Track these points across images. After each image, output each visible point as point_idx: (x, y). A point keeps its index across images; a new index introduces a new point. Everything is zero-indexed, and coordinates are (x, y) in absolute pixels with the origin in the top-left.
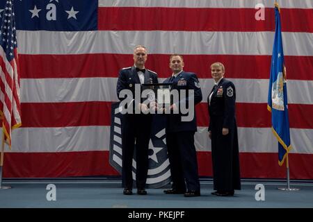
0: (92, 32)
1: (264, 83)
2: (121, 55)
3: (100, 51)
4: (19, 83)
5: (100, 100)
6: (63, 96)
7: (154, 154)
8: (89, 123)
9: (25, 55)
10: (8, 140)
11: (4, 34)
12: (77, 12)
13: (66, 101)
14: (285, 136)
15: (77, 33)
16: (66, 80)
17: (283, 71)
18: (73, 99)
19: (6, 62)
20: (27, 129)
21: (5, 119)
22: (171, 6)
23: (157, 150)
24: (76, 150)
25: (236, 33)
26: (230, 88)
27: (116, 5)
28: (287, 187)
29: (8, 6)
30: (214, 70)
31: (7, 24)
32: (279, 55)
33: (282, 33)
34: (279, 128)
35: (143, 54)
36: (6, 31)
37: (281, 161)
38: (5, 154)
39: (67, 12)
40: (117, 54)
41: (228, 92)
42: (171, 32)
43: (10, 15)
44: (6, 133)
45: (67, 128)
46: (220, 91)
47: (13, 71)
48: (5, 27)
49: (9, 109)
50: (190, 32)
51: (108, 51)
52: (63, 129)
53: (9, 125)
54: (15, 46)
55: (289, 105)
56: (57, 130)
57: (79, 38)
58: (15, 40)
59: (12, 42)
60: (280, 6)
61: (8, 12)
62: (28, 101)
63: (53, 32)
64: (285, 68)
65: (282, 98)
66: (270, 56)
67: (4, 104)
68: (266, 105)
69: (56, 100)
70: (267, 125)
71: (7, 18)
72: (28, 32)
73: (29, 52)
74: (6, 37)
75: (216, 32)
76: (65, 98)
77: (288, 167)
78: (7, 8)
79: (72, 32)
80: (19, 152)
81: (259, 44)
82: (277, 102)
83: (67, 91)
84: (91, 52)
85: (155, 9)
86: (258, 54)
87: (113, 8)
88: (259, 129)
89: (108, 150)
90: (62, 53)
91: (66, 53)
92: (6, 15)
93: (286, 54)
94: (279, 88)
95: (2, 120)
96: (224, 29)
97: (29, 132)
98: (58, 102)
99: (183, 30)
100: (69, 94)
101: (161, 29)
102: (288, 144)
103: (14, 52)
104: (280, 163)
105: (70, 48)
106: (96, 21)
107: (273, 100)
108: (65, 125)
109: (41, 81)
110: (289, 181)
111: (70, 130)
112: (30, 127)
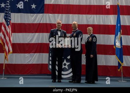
0: (42, 14)
1: (113, 36)
2: (53, 24)
3: (45, 22)
4: (11, 35)
5: (44, 42)
6: (29, 41)
7: (67, 65)
8: (40, 52)
9: (14, 23)
10: (7, 59)
11: (6, 14)
12: (35, 6)
13: (30, 43)
14: (121, 59)
15: (35, 14)
16: (30, 34)
17: (120, 31)
18: (33, 42)
19: (7, 26)
20: (14, 54)
21: (6, 50)
22: (74, 4)
23: (68, 64)
24: (34, 63)
25: (101, 15)
26: (95, 38)
27: (52, 3)
28: (121, 80)
29: (8, 3)
30: (88, 30)
31: (7, 11)
32: (119, 25)
33: (120, 16)
34: (118, 56)
35: (60, 24)
36: (6, 13)
37: (119, 69)
38: (5, 64)
39: (32, 6)
40: (52, 24)
41: (93, 40)
42: (74, 15)
43: (8, 7)
44: (6, 55)
45: (31, 54)
46: (90, 39)
47: (9, 30)
48: (6, 12)
49: (7, 46)
50: (82, 15)
51: (48, 22)
52: (29, 54)
53: (7, 52)
54: (10, 20)
55: (123, 46)
56: (27, 55)
57: (36, 17)
58: (10, 17)
59: (9, 18)
60: (120, 4)
61: (7, 5)
62: (15, 43)
63: (26, 14)
64: (121, 30)
65: (120, 43)
66: (115, 25)
67: (5, 43)
68: (113, 45)
69: (27, 42)
70: (114, 54)
71: (7, 8)
72: (15, 14)
73: (16, 22)
74: (6, 16)
75: (93, 15)
76: (30, 41)
77: (122, 72)
78: (7, 4)
79: (33, 14)
80: (11, 63)
81: (111, 20)
82: (118, 44)
83: (31, 38)
84: (41, 22)
85: (68, 5)
86: (110, 24)
87: (51, 4)
88: (110, 55)
89: (48, 63)
90: (29, 23)
91: (31, 23)
92: (7, 7)
93: (122, 24)
94: (119, 39)
95: (4, 50)
96: (97, 14)
97: (15, 55)
98: (27, 43)
99: (79, 14)
100: (32, 40)
101: (70, 14)
102: (122, 62)
103: (10, 22)
104: (119, 70)
105: (33, 21)
106: (43, 10)
107: (116, 43)
108: (30, 53)
109: (20, 34)
110: (122, 78)
111: (32, 55)
112: (15, 53)
